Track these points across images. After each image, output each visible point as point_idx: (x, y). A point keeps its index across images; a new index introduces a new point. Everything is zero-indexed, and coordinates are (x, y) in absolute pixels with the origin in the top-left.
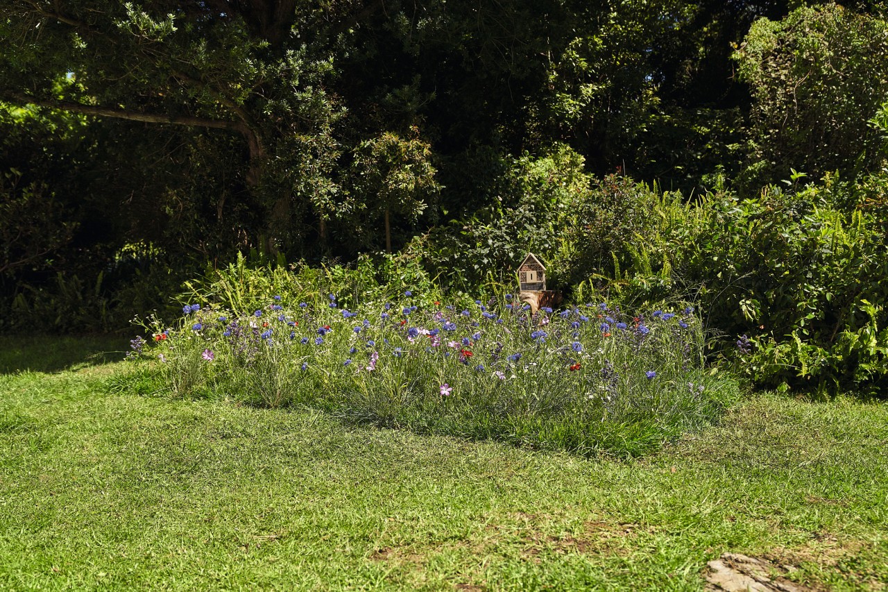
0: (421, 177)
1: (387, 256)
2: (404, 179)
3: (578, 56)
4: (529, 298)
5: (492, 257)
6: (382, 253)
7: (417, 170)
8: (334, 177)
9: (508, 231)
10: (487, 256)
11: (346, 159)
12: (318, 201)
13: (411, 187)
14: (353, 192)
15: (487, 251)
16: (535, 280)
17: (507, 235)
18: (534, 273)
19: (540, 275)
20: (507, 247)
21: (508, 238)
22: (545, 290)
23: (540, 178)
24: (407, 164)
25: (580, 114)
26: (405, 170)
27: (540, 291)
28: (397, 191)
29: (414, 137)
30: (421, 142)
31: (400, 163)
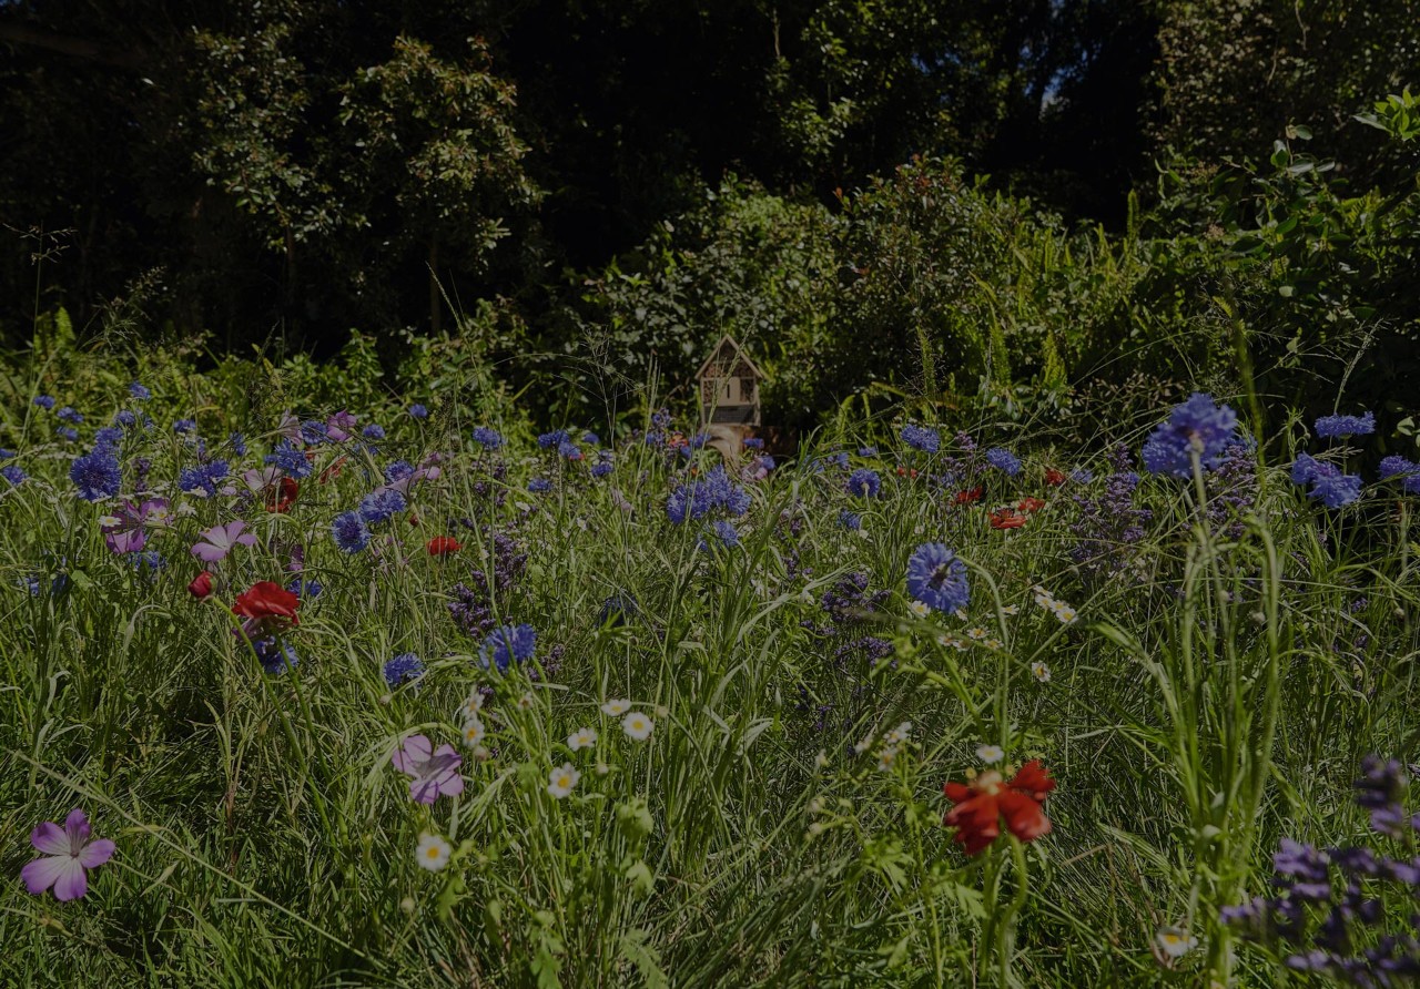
0: (492, 159)
1: (417, 341)
2: (454, 159)
3: (830, 34)
4: (719, 438)
5: (646, 351)
6: (403, 332)
7: (486, 142)
8: (297, 150)
9: (682, 295)
10: (635, 348)
11: (322, 111)
12: (247, 194)
13: (468, 176)
14: (340, 189)
15: (635, 337)
16: (736, 399)
17: (679, 303)
18: (735, 383)
19: (747, 388)
20: (678, 329)
21: (682, 311)
22: (757, 423)
23: (756, 228)
24: (463, 128)
25: (829, 147)
26: (457, 140)
27: (747, 427)
28: (438, 186)
29: (479, 68)
30: (494, 81)
31: (446, 124)
